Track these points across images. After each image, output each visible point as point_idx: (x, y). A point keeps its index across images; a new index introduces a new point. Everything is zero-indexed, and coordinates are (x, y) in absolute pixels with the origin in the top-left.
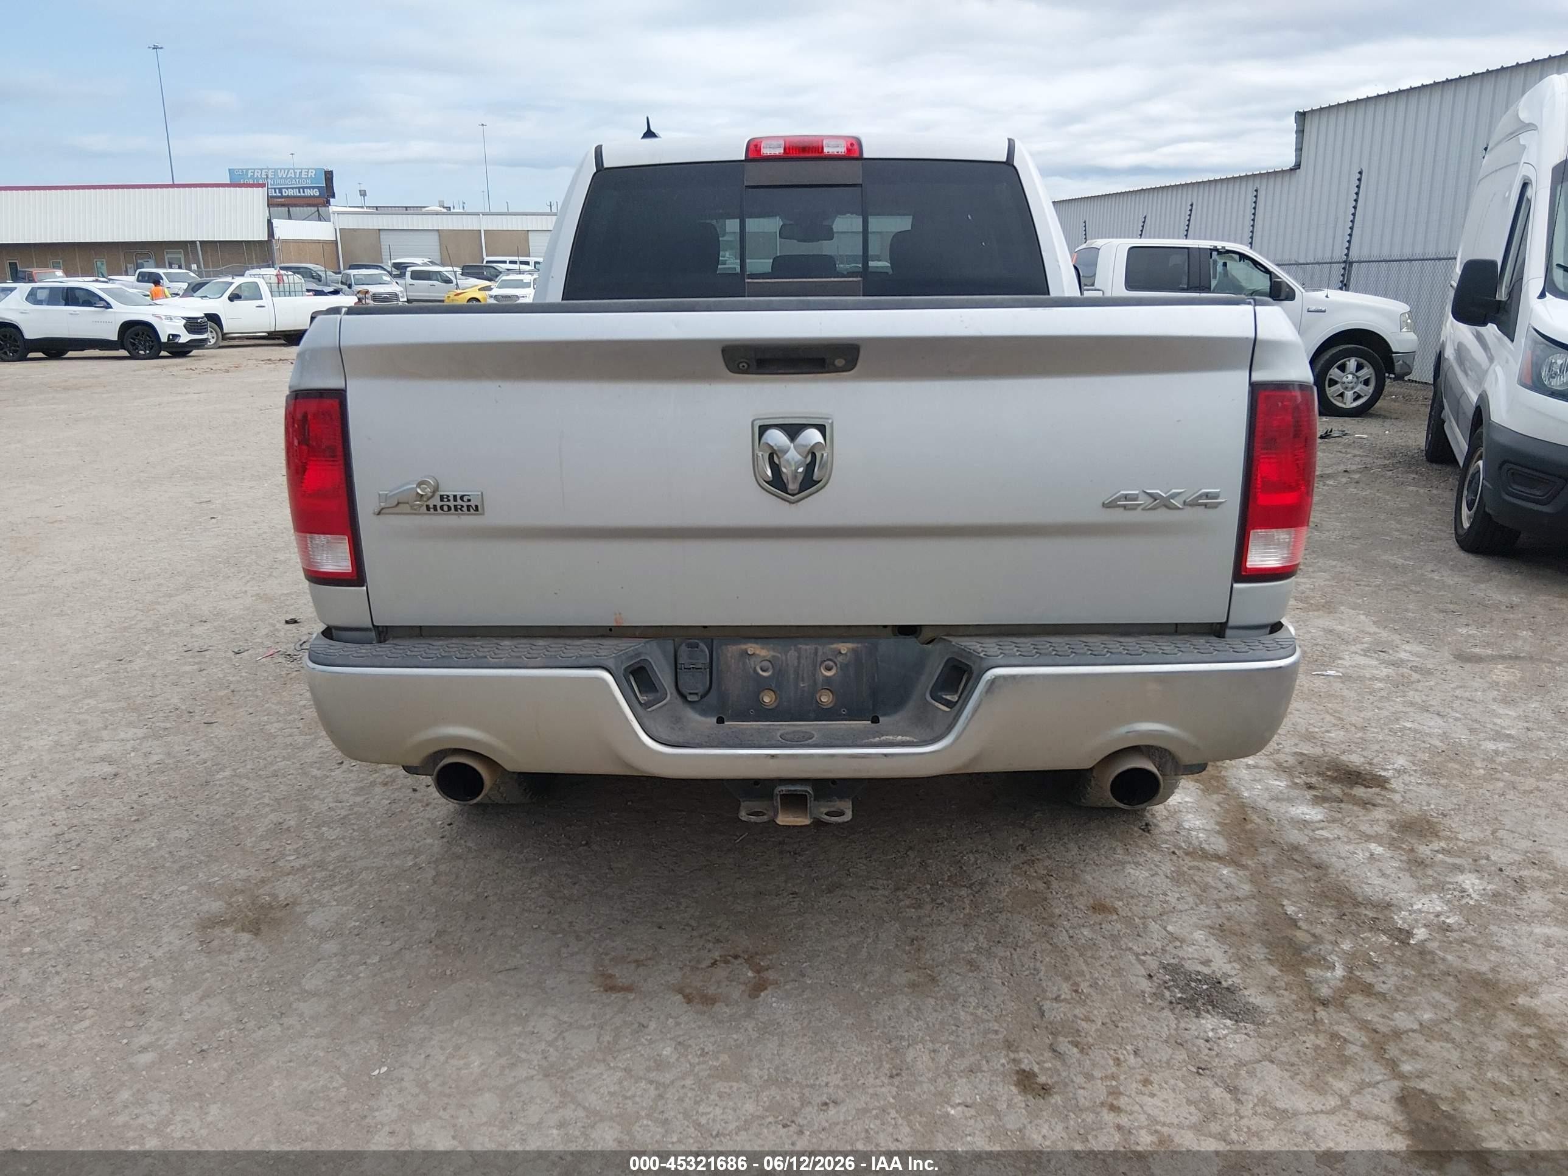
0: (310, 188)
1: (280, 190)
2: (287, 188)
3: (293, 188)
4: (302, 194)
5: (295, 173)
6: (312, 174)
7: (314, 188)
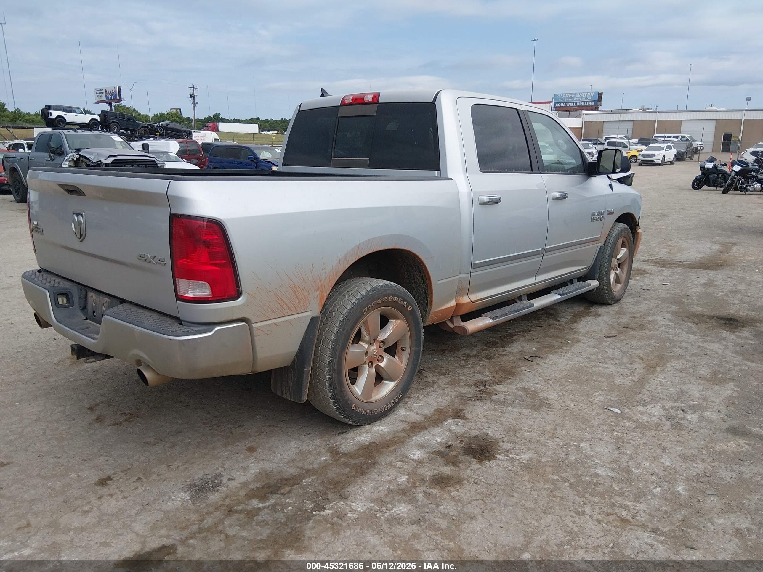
0: (590, 101)
1: (576, 103)
2: (579, 102)
3: (582, 102)
4: (586, 105)
5: (584, 94)
6: (592, 95)
7: (591, 101)
